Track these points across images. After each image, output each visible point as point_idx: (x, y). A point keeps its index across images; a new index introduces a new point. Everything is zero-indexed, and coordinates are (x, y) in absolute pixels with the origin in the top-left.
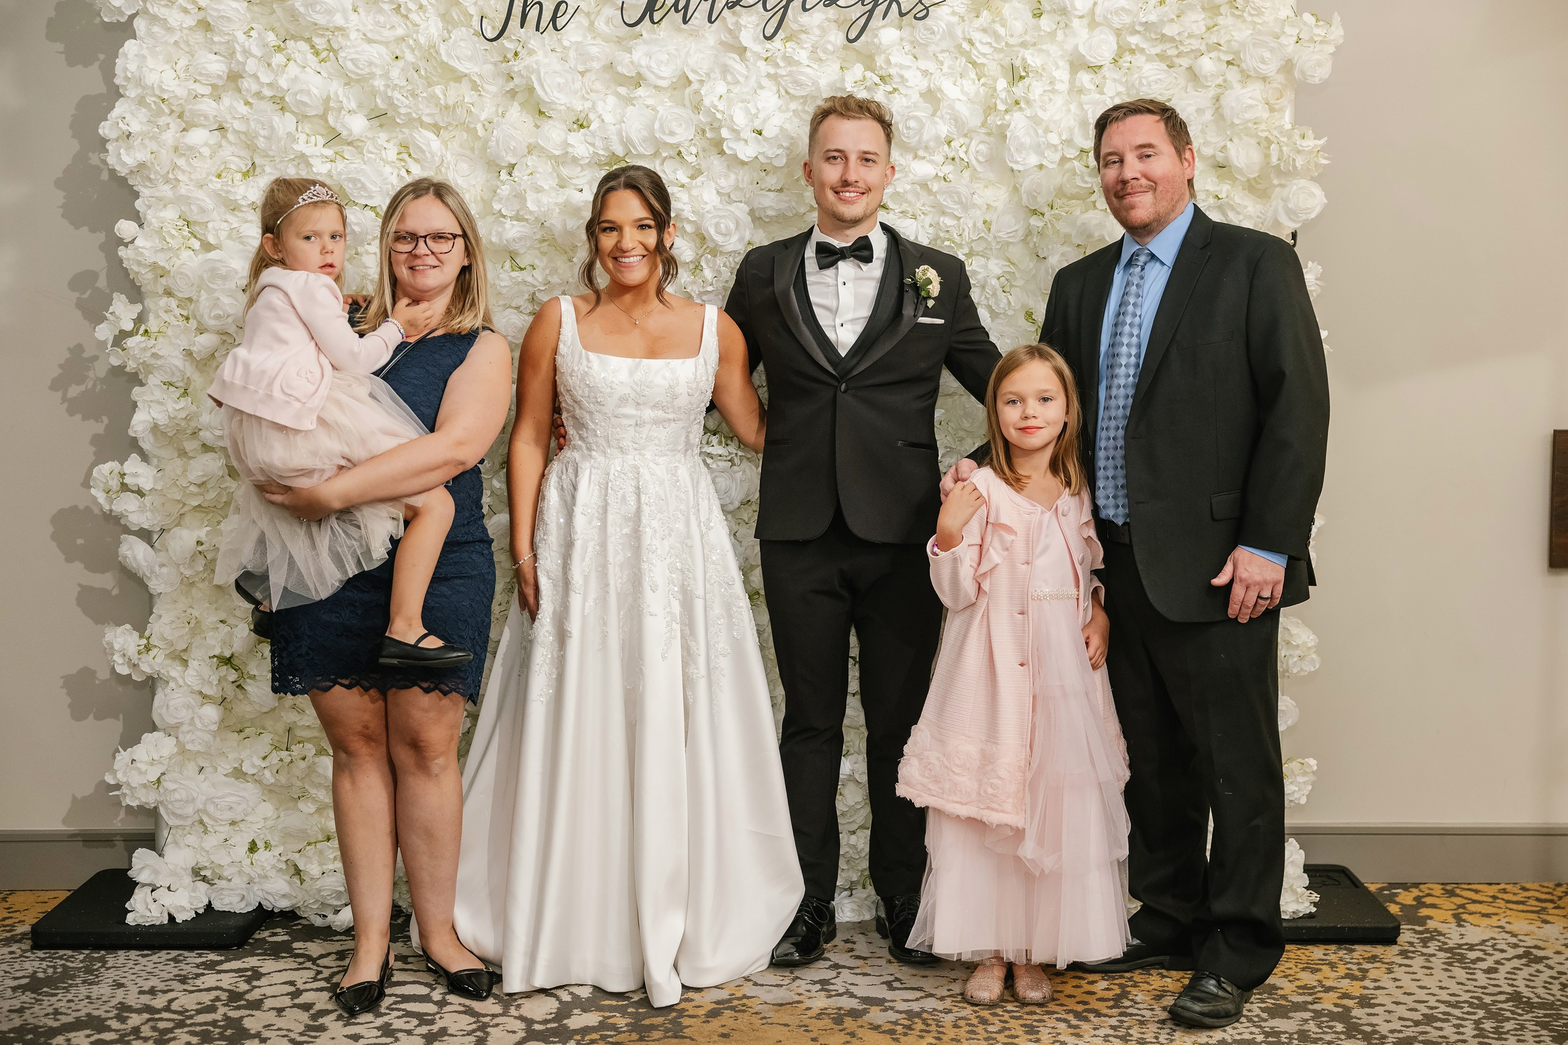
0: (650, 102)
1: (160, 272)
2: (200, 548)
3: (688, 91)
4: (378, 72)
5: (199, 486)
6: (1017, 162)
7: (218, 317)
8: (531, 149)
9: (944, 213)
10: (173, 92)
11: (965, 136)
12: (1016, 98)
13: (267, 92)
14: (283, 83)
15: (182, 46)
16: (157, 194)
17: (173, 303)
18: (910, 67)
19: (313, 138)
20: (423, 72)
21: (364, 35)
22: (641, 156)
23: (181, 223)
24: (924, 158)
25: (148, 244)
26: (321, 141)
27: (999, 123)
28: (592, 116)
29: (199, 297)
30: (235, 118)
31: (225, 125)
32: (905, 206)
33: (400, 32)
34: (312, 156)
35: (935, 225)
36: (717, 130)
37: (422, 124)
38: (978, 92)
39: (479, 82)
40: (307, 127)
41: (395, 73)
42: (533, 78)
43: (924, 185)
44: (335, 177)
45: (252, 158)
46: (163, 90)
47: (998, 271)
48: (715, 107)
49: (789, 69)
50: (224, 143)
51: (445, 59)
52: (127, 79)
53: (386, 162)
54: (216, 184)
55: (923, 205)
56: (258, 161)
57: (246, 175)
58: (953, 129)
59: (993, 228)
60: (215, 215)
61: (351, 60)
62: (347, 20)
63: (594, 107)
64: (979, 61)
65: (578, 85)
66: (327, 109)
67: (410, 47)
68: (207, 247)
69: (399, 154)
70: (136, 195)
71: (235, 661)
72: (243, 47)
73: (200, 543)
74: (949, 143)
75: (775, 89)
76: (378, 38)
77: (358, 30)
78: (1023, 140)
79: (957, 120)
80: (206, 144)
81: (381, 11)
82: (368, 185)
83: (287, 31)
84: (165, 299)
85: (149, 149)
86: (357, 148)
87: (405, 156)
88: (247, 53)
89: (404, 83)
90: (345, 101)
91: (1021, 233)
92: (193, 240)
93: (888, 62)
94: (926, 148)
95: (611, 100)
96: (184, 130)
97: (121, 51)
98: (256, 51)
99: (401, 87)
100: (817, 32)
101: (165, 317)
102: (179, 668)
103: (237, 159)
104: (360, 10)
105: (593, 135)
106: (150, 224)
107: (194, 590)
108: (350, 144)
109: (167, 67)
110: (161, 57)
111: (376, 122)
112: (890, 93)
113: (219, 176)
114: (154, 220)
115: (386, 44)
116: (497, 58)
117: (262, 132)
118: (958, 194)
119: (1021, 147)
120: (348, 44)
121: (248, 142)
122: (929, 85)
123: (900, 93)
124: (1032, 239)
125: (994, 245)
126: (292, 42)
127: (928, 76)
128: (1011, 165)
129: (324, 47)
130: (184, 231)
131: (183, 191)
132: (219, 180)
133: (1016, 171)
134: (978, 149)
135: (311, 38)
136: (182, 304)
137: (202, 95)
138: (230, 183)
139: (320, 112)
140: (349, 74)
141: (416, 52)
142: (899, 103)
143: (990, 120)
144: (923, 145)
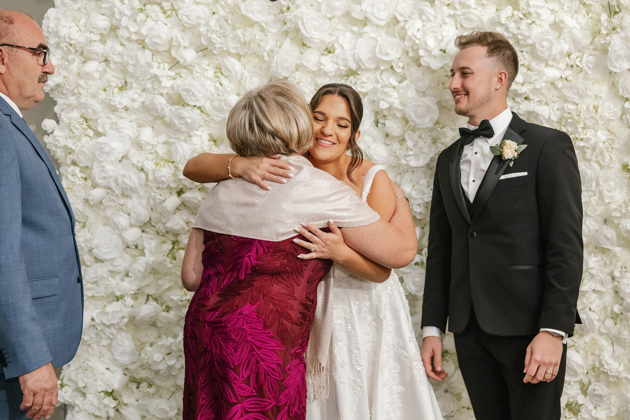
0: (372, 35)
1: (68, 151)
2: (93, 323)
3: (397, 27)
4: (202, 22)
5: (93, 283)
6: (615, 67)
7: (104, 178)
8: (298, 67)
9: (566, 101)
10: (77, 40)
11: (579, 51)
12: (614, 25)
13: (134, 37)
14: (144, 31)
15: (83, 10)
16: (68, 102)
17: (77, 170)
18: (543, 7)
19: (162, 65)
20: (230, 22)
22: (367, 70)
23: (82, 120)
24: (552, 66)
25: (62, 134)
26: (167, 66)
27: (602, 42)
28: (336, 45)
29: (92, 165)
30: (114, 54)
31: (109, 59)
32: (540, 98)
34: (161, 76)
35: (562, 109)
36: (416, 51)
37: (230, 54)
38: (587, 23)
39: (265, 27)
40: (158, 58)
41: (213, 23)
42: (299, 22)
43: (553, 84)
44: (176, 89)
45: (125, 78)
46: (71, 39)
47: (604, 138)
48: (415, 36)
49: (463, 11)
50: (108, 70)
51: (244, 12)
52: (49, 32)
53: (207, 78)
54: (103, 95)
55: (553, 96)
56: (128, 80)
57: (121, 89)
58: (572, 47)
59: (599, 110)
60: (102, 115)
61: (186, 16)
63: (337, 40)
64: (588, 3)
65: (327, 26)
66: (171, 47)
67: (222, 6)
68: (98, 134)
69: (215, 73)
70: (55, 103)
71: (114, 394)
72: (119, 10)
73: (93, 319)
74: (569, 56)
75: (453, 24)
76: (202, 1)
78: (620, 52)
79: (574, 41)
80: (97, 71)
82: (196, 93)
84: (72, 167)
85: (62, 76)
86: (189, 70)
87: (219, 74)
88: (122, 13)
89: (218, 29)
90: (182, 41)
91: (618, 113)
92: (89, 130)
93: (528, 5)
94: (554, 59)
95: (348, 35)
96: (84, 62)
97: (45, 15)
98: (127, 12)
99: (216, 31)
102: (81, 399)
103: (115, 80)
105: (337, 57)
106: (63, 121)
107: (90, 349)
108: (185, 68)
109: (73, 24)
110: (69, 18)
111: (201, 54)
112: (530, 24)
113: (105, 90)
114: (65, 119)
115: (207, 5)
116: (276, 11)
117: (131, 62)
118: (577, 89)
119: (618, 57)
120: (184, 6)
121: (123, 69)
122: (555, 19)
123: (536, 24)
124: (626, 117)
125: (600, 121)
126: (149, 6)
127: (555, 13)
128: (611, 69)
129: (169, 8)
130: (84, 125)
131: (83, 100)
132: (105, 93)
133: (615, 73)
134: (588, 59)
135: (161, 3)
136: (83, 170)
137: (95, 41)
138: (111, 94)
139: (167, 48)
140: (185, 24)
141: (226, 9)
142: (536, 30)
143: (596, 40)
144: (552, 57)
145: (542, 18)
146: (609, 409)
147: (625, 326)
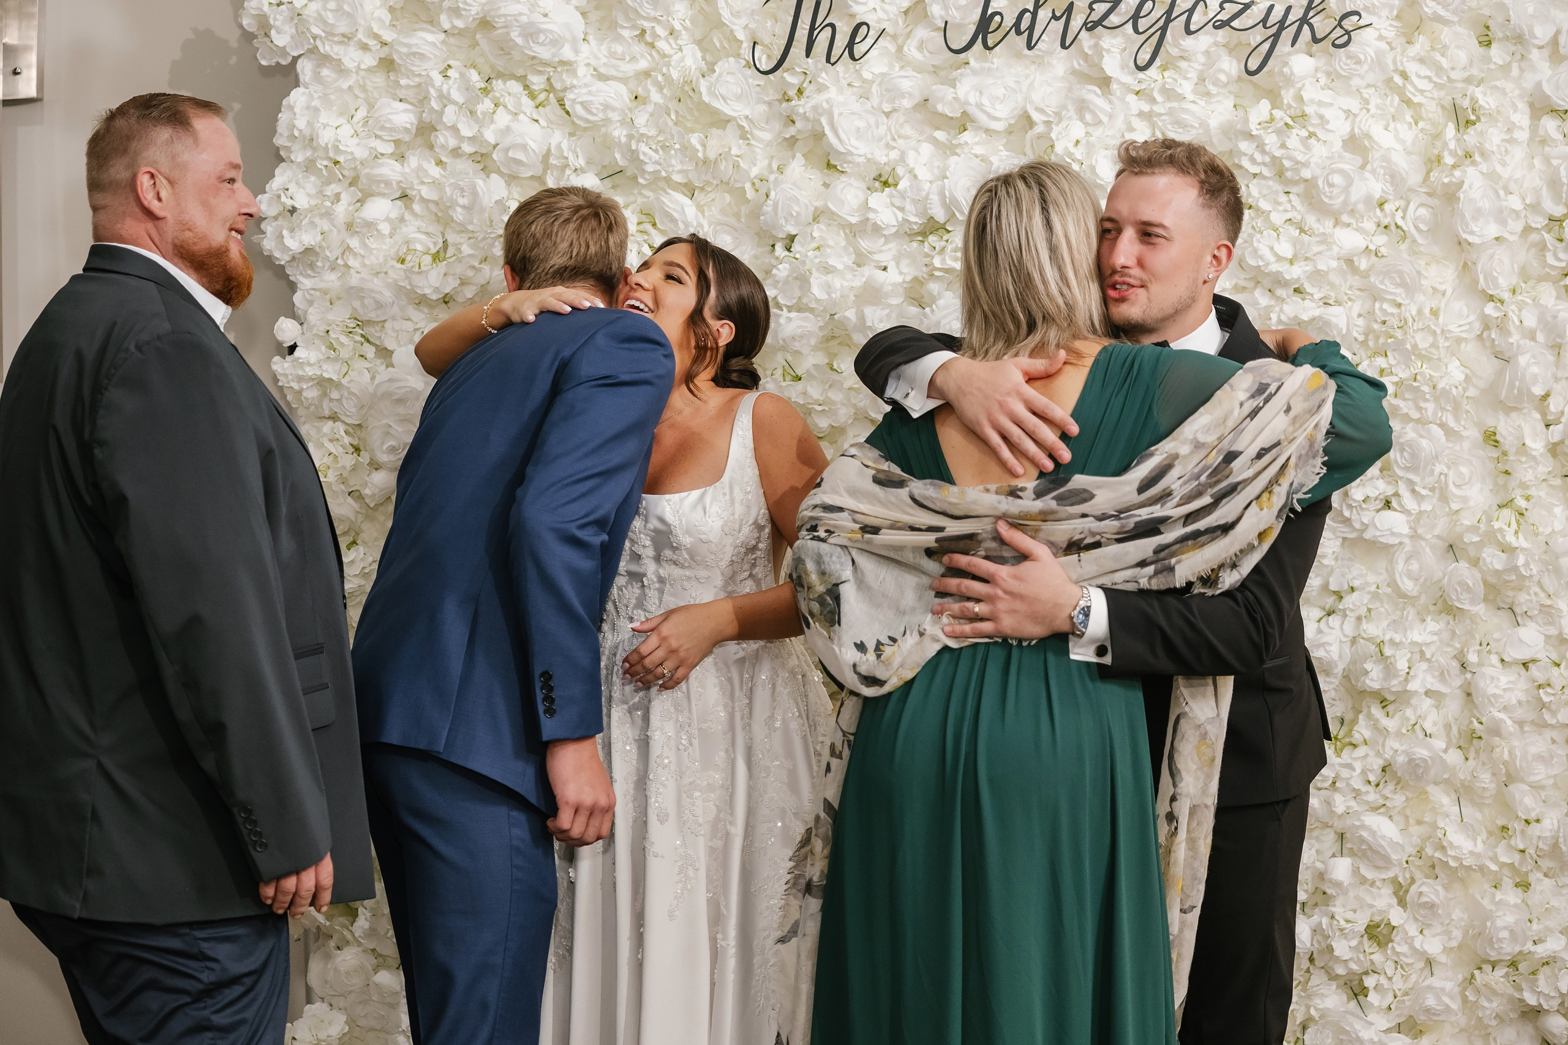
0: (979, 150)
1: (326, 387)
3: (1030, 135)
4: (615, 116)
6: (1472, 233)
7: (391, 450)
8: (819, 215)
9: (1379, 299)
10: (349, 152)
11: (1401, 198)
12: (1469, 149)
14: (490, 136)
15: (359, 93)
16: (321, 285)
17: (341, 428)
18: (1332, 104)
21: (595, 70)
23: (352, 323)
24: (1349, 225)
25: (313, 354)
27: (1446, 181)
28: (900, 171)
29: (369, 423)
30: (423, 183)
31: (409, 192)
32: (1326, 290)
33: (643, 64)
35: (1366, 315)
37: (672, 184)
38: (1415, 139)
39: (748, 128)
40: (515, 192)
42: (824, 121)
43: (1350, 262)
45: (444, 235)
46: (337, 149)
48: (1070, 156)
49: (1169, 105)
50: (407, 216)
51: (705, 98)
52: (292, 138)
54: (397, 272)
55: (1350, 288)
56: (451, 238)
57: (438, 257)
58: (1389, 188)
59: (1442, 318)
60: (396, 309)
61: (582, 103)
62: (577, 51)
63: (902, 159)
64: (1415, 101)
65: (882, 129)
66: (547, 168)
67: (656, 84)
68: (384, 353)
69: (640, 223)
70: (294, 287)
72: (439, 91)
74: (1381, 205)
76: (613, 73)
77: (588, 65)
78: (1480, 204)
79: (1394, 177)
80: (387, 219)
81: (619, 38)
83: (492, 67)
84: (330, 423)
85: (319, 230)
88: (444, 99)
89: (651, 134)
90: (571, 157)
91: (1478, 327)
92: (366, 344)
93: (1300, 99)
94: (1352, 212)
95: (926, 149)
96: (359, 201)
97: (285, 102)
98: (456, 96)
99: (649, 138)
100: (1202, 59)
101: (331, 447)
103: (423, 237)
104: (590, 38)
105: (902, 195)
109: (343, 121)
110: (335, 108)
111: (611, 182)
112: (1306, 138)
113: (403, 261)
114: (315, 322)
115: (624, 80)
116: (774, 96)
117: (461, 201)
118: (1400, 273)
119: (1478, 213)
120: (575, 82)
121: (440, 214)
122: (1353, 129)
123: (1319, 140)
124: (1490, 335)
125: (1441, 342)
126: (500, 81)
127: (1350, 119)
128: (1464, 236)
129: (542, 87)
130: (356, 333)
131: (354, 280)
132: (403, 267)
133: (1469, 244)
134: (1418, 214)
135: (525, 76)
136: (351, 430)
137: (382, 155)
138: (417, 269)
139: (538, 171)
140: (578, 122)
141: (665, 91)
142: (1319, 152)
143: (1433, 176)
144: (1350, 208)
145: (1328, 127)
146: (1448, 933)
147: (1484, 764)
